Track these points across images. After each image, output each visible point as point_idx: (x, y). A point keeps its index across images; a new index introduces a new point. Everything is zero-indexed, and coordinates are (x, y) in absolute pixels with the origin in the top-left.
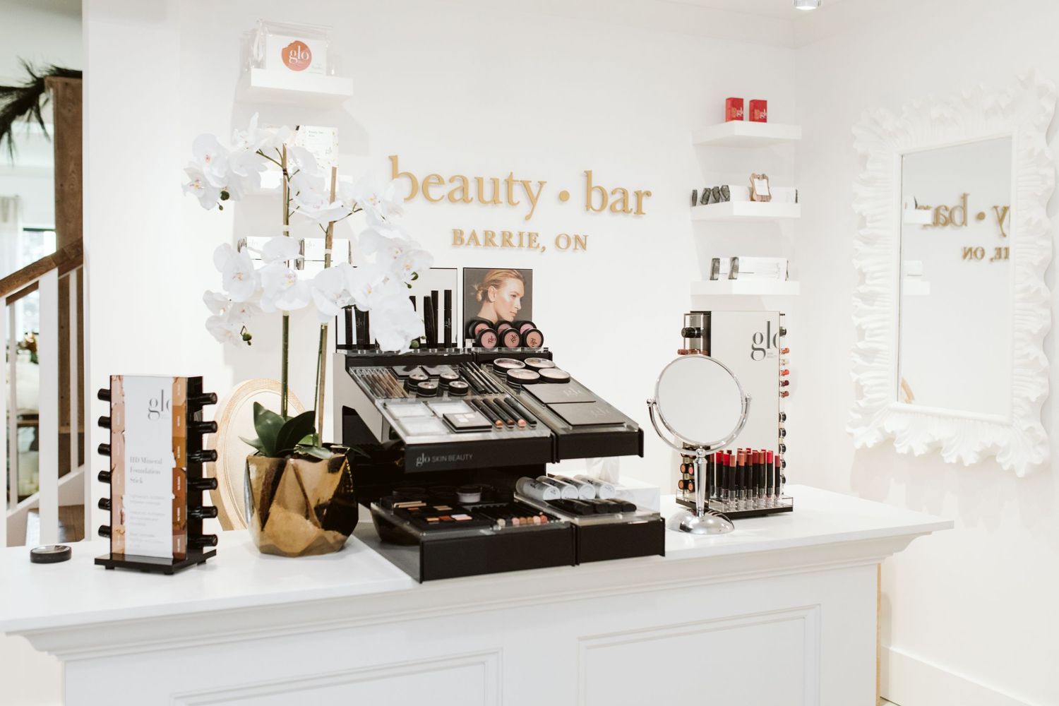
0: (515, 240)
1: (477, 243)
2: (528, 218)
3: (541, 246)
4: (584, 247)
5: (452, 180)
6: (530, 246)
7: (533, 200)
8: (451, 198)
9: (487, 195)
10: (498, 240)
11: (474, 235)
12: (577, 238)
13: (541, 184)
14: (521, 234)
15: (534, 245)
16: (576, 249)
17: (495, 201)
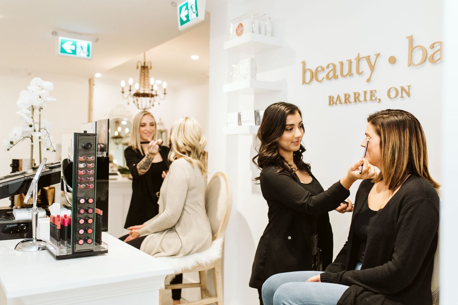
0: (362, 98)
1: (341, 103)
2: (368, 80)
3: (378, 98)
4: (409, 95)
5: (328, 67)
6: (371, 99)
7: (372, 68)
8: (328, 77)
9: (346, 71)
10: (352, 99)
11: (338, 97)
12: (403, 89)
13: (378, 55)
14: (365, 93)
15: (374, 98)
16: (402, 97)
17: (350, 74)
